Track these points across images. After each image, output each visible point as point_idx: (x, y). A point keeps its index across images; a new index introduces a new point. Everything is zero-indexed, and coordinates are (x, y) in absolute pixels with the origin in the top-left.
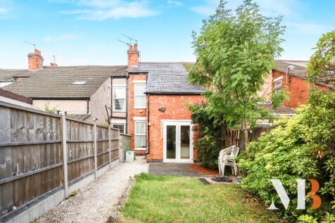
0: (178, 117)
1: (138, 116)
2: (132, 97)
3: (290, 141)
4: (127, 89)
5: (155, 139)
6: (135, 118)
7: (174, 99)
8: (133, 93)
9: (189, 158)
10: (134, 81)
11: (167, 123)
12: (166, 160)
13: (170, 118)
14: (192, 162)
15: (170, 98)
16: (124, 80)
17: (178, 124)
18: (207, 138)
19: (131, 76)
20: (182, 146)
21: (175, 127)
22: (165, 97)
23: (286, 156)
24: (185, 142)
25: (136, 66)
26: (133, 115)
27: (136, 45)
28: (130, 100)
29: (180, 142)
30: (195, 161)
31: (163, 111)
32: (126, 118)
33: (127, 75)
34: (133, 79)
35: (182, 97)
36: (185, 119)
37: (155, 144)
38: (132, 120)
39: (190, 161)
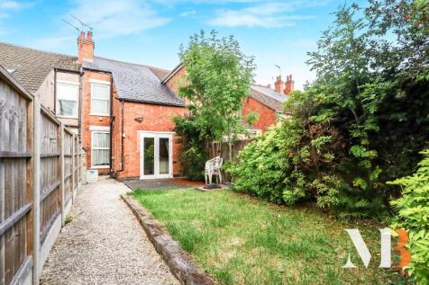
0: (157, 129)
1: (98, 125)
2: (88, 101)
3: (270, 149)
4: (81, 89)
5: (131, 153)
6: (91, 128)
7: (152, 109)
8: (89, 95)
9: (167, 172)
10: (91, 80)
11: (143, 135)
12: (143, 177)
13: (148, 130)
14: (172, 177)
15: (148, 107)
16: (77, 76)
17: (156, 136)
18: (193, 150)
19: (86, 73)
20: (161, 160)
21: (153, 139)
22: (143, 106)
23: (269, 159)
24: (164, 155)
25: (91, 61)
26: (89, 124)
27: (90, 34)
28: (84, 103)
29: (158, 156)
30: (174, 176)
31: (140, 122)
32: (78, 127)
33: (81, 71)
34: (89, 76)
35: (161, 107)
36: (164, 131)
37: (130, 159)
38: (87, 129)
39: (170, 175)
